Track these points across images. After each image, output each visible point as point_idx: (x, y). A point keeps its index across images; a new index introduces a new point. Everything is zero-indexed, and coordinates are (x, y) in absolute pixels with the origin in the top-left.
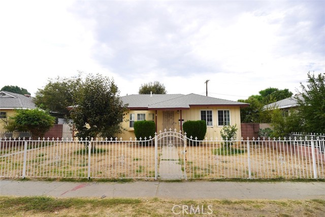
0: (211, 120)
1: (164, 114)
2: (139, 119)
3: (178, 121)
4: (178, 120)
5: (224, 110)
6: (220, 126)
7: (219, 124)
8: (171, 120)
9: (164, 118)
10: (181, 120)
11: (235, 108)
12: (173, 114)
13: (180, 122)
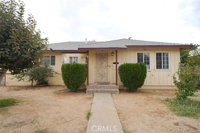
0: (148, 63)
1: (97, 57)
2: (71, 61)
3: (112, 64)
4: (113, 62)
5: (162, 52)
6: (158, 70)
7: (157, 68)
8: (105, 63)
9: (97, 61)
10: (116, 63)
11: (174, 50)
12: (107, 56)
13: (115, 65)
